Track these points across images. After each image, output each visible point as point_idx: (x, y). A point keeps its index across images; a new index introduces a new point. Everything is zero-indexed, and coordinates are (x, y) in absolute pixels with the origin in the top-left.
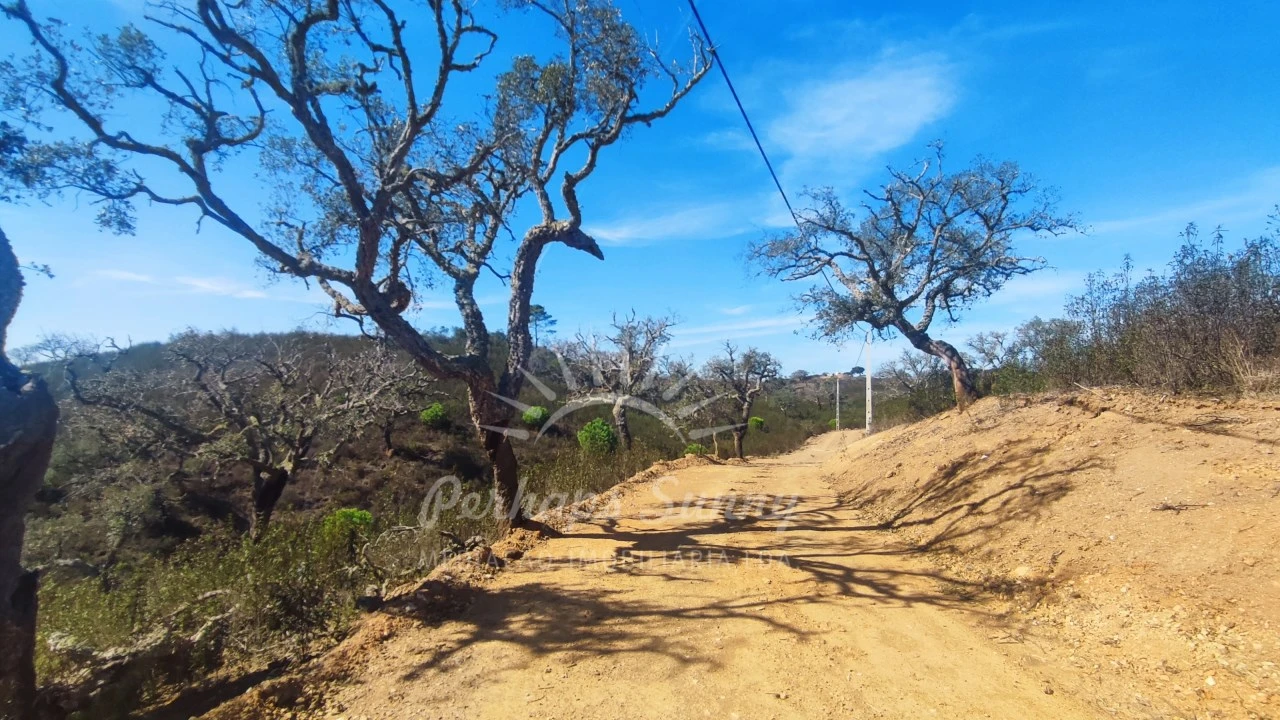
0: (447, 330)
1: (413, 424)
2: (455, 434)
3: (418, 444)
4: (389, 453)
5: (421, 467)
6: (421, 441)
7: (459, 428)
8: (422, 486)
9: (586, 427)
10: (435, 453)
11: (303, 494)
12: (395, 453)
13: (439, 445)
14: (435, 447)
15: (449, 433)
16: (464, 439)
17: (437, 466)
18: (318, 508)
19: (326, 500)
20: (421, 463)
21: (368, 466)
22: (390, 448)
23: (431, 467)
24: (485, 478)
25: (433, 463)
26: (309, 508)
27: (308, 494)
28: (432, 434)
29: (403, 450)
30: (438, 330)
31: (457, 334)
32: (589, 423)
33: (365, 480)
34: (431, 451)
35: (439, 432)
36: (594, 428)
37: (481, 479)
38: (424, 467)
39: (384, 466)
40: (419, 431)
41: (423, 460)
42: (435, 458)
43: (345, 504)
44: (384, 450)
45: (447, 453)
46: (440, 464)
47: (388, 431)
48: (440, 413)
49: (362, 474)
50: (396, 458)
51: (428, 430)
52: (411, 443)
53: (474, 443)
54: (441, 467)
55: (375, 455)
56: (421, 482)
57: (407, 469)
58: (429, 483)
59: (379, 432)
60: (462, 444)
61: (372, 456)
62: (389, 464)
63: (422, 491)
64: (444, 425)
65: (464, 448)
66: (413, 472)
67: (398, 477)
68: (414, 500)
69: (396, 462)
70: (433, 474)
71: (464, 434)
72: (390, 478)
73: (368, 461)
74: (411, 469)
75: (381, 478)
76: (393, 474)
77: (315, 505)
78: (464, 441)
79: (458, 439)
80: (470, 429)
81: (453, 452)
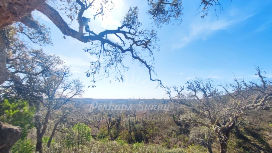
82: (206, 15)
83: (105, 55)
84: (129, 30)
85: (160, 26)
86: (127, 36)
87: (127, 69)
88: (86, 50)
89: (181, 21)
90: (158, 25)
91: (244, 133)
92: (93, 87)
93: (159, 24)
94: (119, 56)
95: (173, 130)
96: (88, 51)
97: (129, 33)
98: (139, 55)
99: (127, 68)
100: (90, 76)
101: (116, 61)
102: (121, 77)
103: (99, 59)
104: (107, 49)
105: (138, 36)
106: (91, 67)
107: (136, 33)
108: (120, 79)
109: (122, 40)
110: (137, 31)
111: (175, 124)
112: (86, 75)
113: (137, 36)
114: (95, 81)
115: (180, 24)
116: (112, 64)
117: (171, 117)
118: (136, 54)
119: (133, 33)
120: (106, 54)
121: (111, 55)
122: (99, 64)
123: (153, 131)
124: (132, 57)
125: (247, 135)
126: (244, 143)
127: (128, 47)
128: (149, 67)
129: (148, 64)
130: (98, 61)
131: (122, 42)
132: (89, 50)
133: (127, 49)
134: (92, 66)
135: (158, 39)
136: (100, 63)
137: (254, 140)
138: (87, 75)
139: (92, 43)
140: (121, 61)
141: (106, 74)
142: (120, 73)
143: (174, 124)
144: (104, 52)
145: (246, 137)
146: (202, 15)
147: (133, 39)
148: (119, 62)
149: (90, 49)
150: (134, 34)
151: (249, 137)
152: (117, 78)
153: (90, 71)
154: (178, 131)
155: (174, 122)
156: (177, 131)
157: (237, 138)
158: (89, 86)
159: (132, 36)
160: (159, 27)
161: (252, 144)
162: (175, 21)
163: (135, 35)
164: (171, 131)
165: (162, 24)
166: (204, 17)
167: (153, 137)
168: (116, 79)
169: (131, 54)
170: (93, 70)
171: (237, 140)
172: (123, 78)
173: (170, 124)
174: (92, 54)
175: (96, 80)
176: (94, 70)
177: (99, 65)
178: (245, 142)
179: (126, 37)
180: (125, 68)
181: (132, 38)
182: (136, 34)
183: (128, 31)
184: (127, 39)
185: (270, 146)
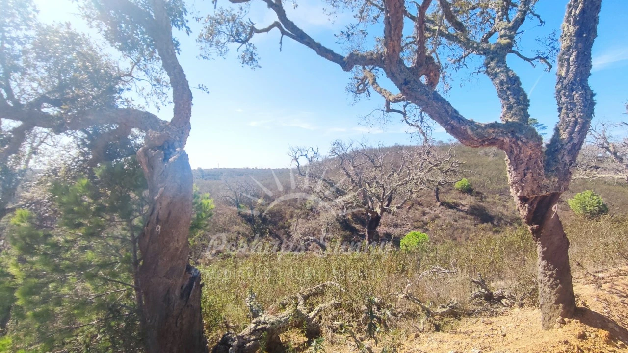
1: (451, 189)
2: (475, 196)
3: (454, 200)
4: (438, 204)
5: (455, 213)
6: (455, 198)
7: (478, 193)
8: (456, 223)
9: (576, 196)
10: (463, 206)
11: (397, 220)
12: (442, 204)
13: (467, 201)
14: (463, 202)
15: (471, 195)
16: (481, 199)
17: (465, 213)
18: (404, 228)
19: (408, 225)
20: (455, 210)
21: (427, 210)
22: (439, 201)
23: (461, 213)
24: (495, 223)
25: (462, 211)
26: (400, 227)
27: (399, 221)
28: (461, 195)
29: (445, 203)
32: (579, 194)
33: (426, 217)
34: (461, 204)
35: (466, 194)
36: (584, 197)
37: (492, 223)
38: (458, 213)
39: (435, 211)
40: (454, 193)
41: (457, 209)
42: (463, 209)
43: (416, 228)
44: (436, 202)
45: (471, 206)
46: (466, 212)
47: (437, 193)
48: (466, 184)
49: (424, 214)
50: (442, 207)
51: (460, 193)
52: (450, 199)
53: (488, 202)
54: (467, 214)
55: (431, 204)
56: (456, 221)
57: (447, 213)
58: (460, 222)
59: (433, 194)
60: (480, 202)
61: (430, 205)
62: (438, 210)
63: (456, 226)
64: (468, 190)
65: (481, 204)
66: (451, 215)
67: (443, 217)
68: (452, 231)
69: (442, 209)
70: (462, 217)
71: (482, 196)
72: (439, 217)
73: (427, 207)
74: (450, 213)
75: (434, 217)
76: (440, 215)
77: (403, 227)
78: (481, 200)
79: (478, 199)
80: (485, 194)
81: (474, 206)
91: (352, 222)
95: (239, 233)
111: (242, 221)
117: (231, 208)
123: (194, 241)
125: (355, 224)
126: (351, 236)
137: (363, 229)
143: (239, 220)
145: (354, 227)
151: (357, 227)
154: (249, 233)
155: (240, 217)
156: (247, 233)
157: (344, 231)
161: (360, 235)
164: (236, 235)
171: (344, 233)
173: (233, 222)
178: (353, 234)
185: (380, 234)
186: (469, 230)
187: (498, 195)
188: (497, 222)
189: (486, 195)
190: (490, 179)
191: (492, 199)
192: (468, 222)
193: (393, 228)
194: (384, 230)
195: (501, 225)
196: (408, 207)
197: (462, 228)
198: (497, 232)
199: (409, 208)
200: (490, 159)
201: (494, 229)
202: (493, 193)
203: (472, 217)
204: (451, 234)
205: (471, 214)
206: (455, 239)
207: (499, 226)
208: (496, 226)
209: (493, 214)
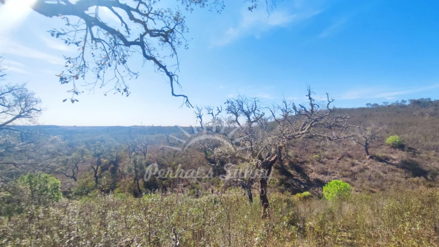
0: (405, 101)
1: (382, 145)
2: (408, 151)
3: (384, 154)
4: (368, 157)
5: (385, 166)
6: (386, 153)
7: (410, 149)
8: (385, 175)
10: (394, 159)
11: (327, 169)
12: (371, 157)
13: (398, 156)
14: (394, 157)
15: (403, 151)
17: (395, 166)
19: (337, 173)
20: (385, 164)
21: (356, 162)
22: (368, 155)
23: (391, 167)
24: (429, 177)
25: (393, 164)
26: (330, 175)
27: (329, 170)
28: (393, 150)
29: (375, 156)
30: (400, 101)
31: (412, 103)
33: (354, 168)
34: (391, 158)
35: (397, 150)
37: (426, 178)
38: (388, 166)
39: (365, 163)
40: (385, 148)
41: (386, 162)
42: (394, 162)
43: (344, 176)
44: (365, 155)
45: (402, 161)
46: (397, 166)
47: (367, 147)
48: (398, 141)
49: (353, 165)
50: (371, 160)
51: (391, 148)
52: (379, 153)
53: (422, 158)
54: (398, 167)
56: (386, 173)
57: (377, 165)
58: (390, 175)
59: (363, 148)
60: (412, 157)
61: (359, 158)
62: (367, 162)
63: (385, 178)
64: (401, 146)
65: (414, 159)
66: (380, 168)
67: (372, 169)
68: (380, 181)
69: (371, 162)
70: (393, 170)
71: (414, 152)
72: (368, 169)
73: (357, 159)
74: (379, 166)
75: (362, 168)
76: (369, 167)
77: (332, 174)
78: (414, 155)
79: (411, 154)
80: (418, 150)
81: (406, 161)
82: (255, 7)
83: (94, 47)
84: (137, 5)
85: (189, 8)
86: (133, 16)
87: (136, 76)
88: (56, 33)
89: (223, 7)
90: (188, 6)
91: (289, 168)
92: (73, 101)
93: (188, 4)
94: (122, 54)
96: (60, 36)
97: (137, 10)
98: (154, 54)
99: (136, 74)
100: (67, 82)
101: (115, 59)
102: (125, 88)
103: (83, 53)
104: (97, 37)
105: (153, 20)
106: (67, 66)
107: (149, 12)
108: (122, 91)
109: (124, 23)
110: (151, 10)
111: (207, 163)
112: (59, 80)
113: (151, 18)
114: (77, 91)
115: (220, 11)
116: (110, 65)
117: (201, 153)
118: (149, 51)
119: (143, 12)
120: (96, 46)
121: (107, 50)
122: (83, 63)
124: (142, 56)
125: (291, 169)
126: (286, 180)
127: (137, 38)
128: (171, 76)
129: (168, 71)
130: (81, 56)
131: (124, 25)
132: (61, 34)
133: (133, 40)
134: (68, 64)
135: (187, 30)
136: (85, 62)
137: (297, 174)
138: (62, 79)
139: (67, 23)
140: (124, 62)
141: (100, 82)
142: (123, 81)
143: (205, 162)
144: (92, 43)
145: (289, 173)
146: (250, 6)
147: (144, 24)
148: (121, 64)
149: (62, 32)
150: (147, 15)
151: (292, 172)
152: (118, 89)
153: (67, 74)
155: (206, 160)
157: (281, 175)
158: (65, 100)
159: (143, 17)
160: (189, 10)
161: (294, 179)
162: (214, 5)
163: (148, 17)
165: (193, 5)
166: (253, 10)
167: (174, 184)
168: (116, 91)
169: (141, 51)
170: (71, 72)
171: (280, 177)
172: (127, 89)
174: (68, 43)
175: (79, 89)
176: (75, 73)
177: (85, 64)
178: (288, 178)
179: (132, 18)
180: (132, 74)
181: (142, 20)
182: (150, 15)
183: (135, 8)
184: (133, 21)
185: (310, 180)
186: (399, 182)
187: (433, 151)
188: (431, 177)
189: (420, 151)
190: (425, 137)
191: (426, 155)
192: (399, 175)
193: (323, 176)
194: (315, 176)
195: (436, 180)
196: (338, 158)
197: (392, 180)
198: (431, 186)
199: (340, 159)
200: (426, 118)
201: (428, 183)
202: (428, 149)
203: (404, 171)
204: (379, 184)
205: (402, 168)
206: (383, 190)
207: (433, 180)
208: (430, 181)
209: (427, 169)
